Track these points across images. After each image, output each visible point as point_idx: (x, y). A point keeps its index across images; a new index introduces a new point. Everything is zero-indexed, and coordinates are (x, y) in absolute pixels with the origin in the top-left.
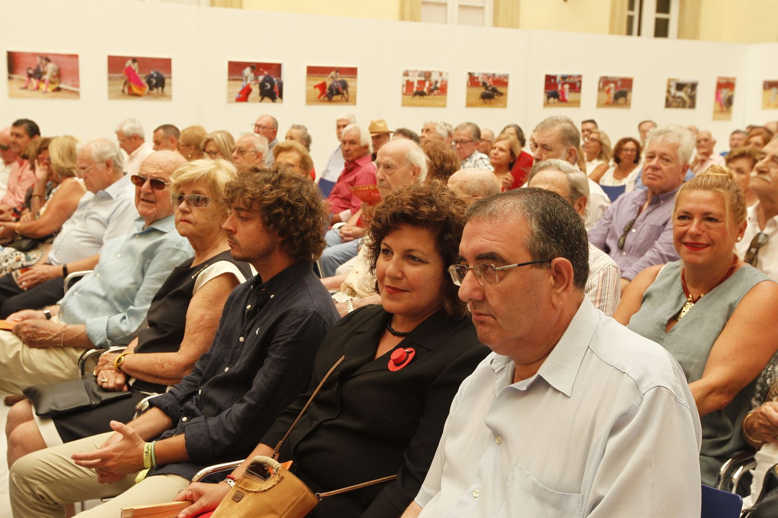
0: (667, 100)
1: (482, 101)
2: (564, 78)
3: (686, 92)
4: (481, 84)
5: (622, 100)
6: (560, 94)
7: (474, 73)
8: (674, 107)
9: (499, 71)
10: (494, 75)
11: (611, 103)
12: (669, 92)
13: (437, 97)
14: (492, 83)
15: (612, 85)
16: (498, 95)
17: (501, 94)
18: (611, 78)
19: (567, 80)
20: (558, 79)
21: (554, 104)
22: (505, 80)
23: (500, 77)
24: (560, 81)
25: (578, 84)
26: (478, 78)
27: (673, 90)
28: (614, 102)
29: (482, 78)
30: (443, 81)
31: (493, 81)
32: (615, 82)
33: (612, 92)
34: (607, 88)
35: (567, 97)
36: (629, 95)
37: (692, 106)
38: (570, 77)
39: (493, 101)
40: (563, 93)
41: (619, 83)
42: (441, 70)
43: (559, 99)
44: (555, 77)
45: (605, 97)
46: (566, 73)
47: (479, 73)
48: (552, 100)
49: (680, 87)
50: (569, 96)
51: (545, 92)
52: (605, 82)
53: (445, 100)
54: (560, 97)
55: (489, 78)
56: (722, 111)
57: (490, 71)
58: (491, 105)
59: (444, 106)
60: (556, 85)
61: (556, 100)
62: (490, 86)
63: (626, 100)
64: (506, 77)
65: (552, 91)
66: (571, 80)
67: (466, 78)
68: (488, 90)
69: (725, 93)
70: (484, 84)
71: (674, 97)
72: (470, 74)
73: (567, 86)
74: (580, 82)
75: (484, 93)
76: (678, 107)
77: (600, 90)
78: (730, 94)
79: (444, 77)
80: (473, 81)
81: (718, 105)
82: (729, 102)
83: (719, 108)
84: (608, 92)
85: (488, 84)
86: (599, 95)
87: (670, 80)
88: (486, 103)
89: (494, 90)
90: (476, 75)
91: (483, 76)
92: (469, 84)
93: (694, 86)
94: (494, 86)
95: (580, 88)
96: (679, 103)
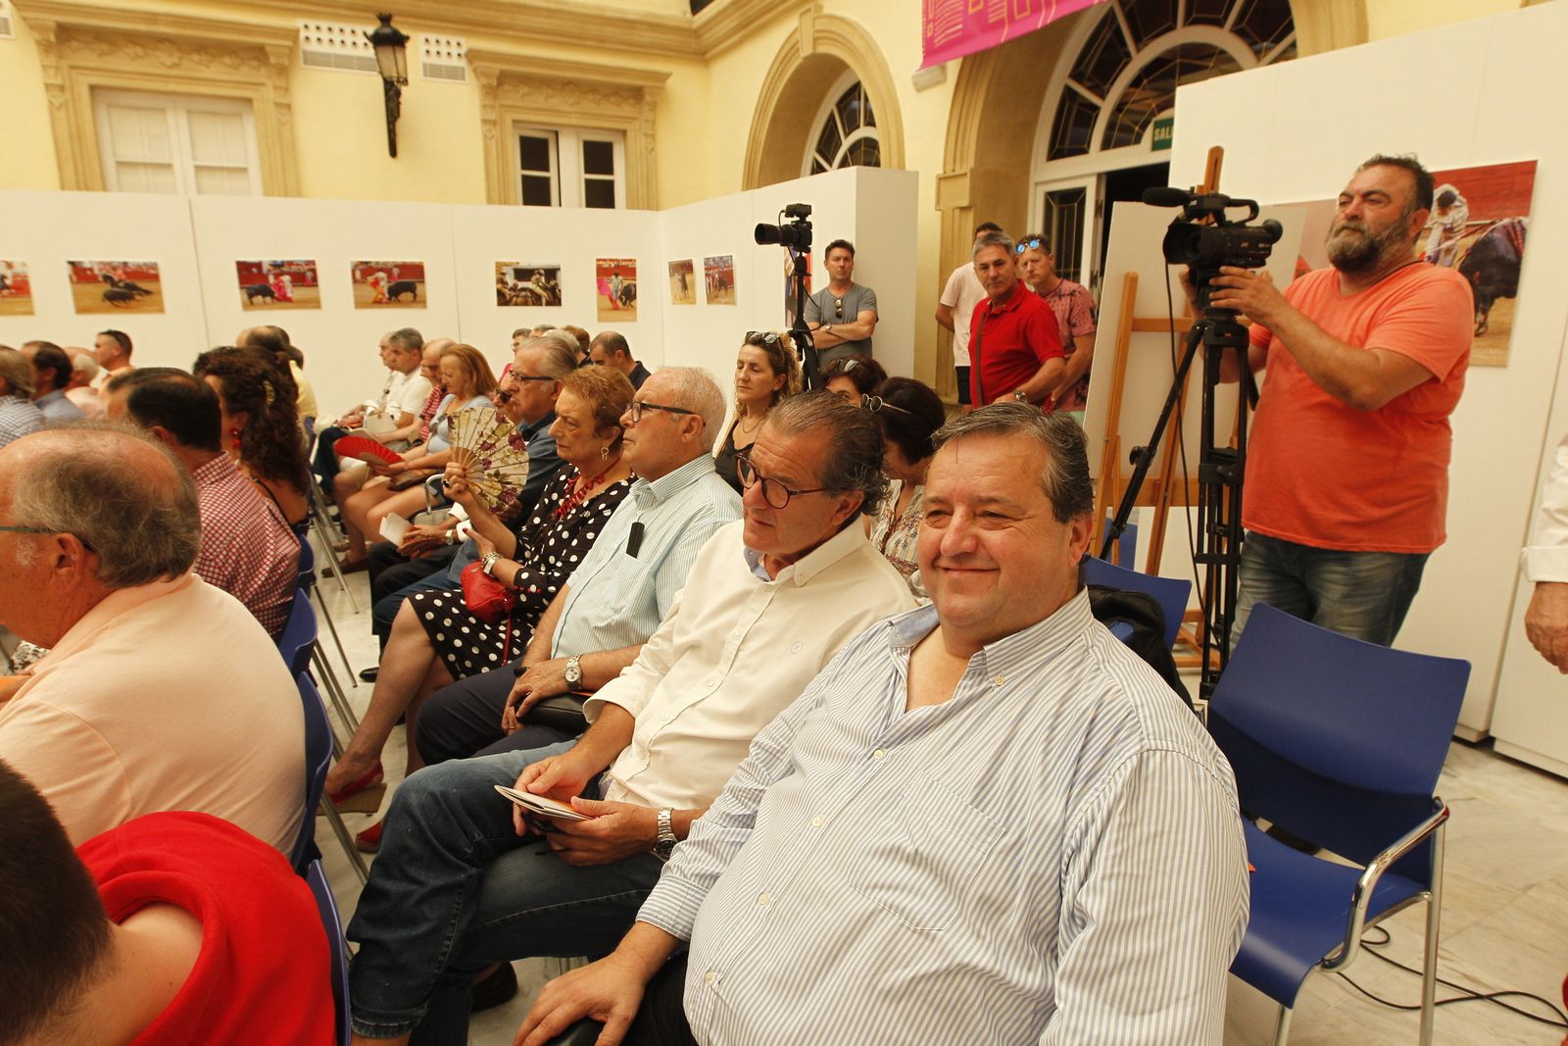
0: (500, 293)
1: (108, 303)
2: (276, 265)
3: (538, 282)
4: (100, 279)
5: (406, 296)
6: (273, 289)
7: (80, 263)
8: (516, 304)
9: (136, 258)
10: (125, 264)
11: (385, 300)
12: (501, 281)
13: (11, 299)
14: (124, 277)
15: (381, 275)
16: (141, 295)
17: (148, 293)
18: (377, 263)
19: (285, 269)
20: (266, 267)
21: (264, 306)
22: (152, 272)
23: (139, 266)
24: (269, 271)
25: (309, 274)
26: (91, 270)
27: (510, 280)
28: (390, 299)
29: (100, 270)
30: (15, 276)
31: (126, 273)
32: (386, 269)
33: (384, 285)
34: (371, 279)
35: (289, 295)
36: (419, 287)
37: (555, 300)
38: (290, 263)
39: (133, 303)
40: (280, 288)
41: (396, 271)
42: (8, 260)
43: (272, 296)
44: (259, 265)
45: (370, 293)
46: (279, 259)
47: (91, 262)
48: (259, 299)
49: (523, 274)
50: (291, 292)
51: (241, 288)
52: (365, 272)
53: (30, 303)
54: (276, 295)
55: (114, 269)
56: (616, 308)
57: (117, 258)
58: (130, 309)
59: (31, 313)
60: (266, 277)
61: (268, 299)
62: (120, 281)
63: (415, 296)
64: (154, 266)
65: (256, 286)
66: (294, 269)
67: (67, 270)
68: (119, 287)
69: (616, 283)
70: (107, 279)
71: (514, 289)
72: (72, 263)
73: (286, 279)
74: (314, 271)
75: (110, 291)
76: (525, 304)
77: (355, 281)
78: (626, 283)
79: (18, 269)
80: (80, 273)
81: (606, 299)
82: (629, 295)
83: (609, 304)
84: (376, 283)
85: (116, 279)
86: (355, 289)
87: (499, 266)
88: (117, 306)
89: (131, 287)
90: (87, 265)
91: (102, 266)
92: (74, 278)
93: (551, 273)
94: (128, 281)
95: (315, 279)
96: (525, 297)
